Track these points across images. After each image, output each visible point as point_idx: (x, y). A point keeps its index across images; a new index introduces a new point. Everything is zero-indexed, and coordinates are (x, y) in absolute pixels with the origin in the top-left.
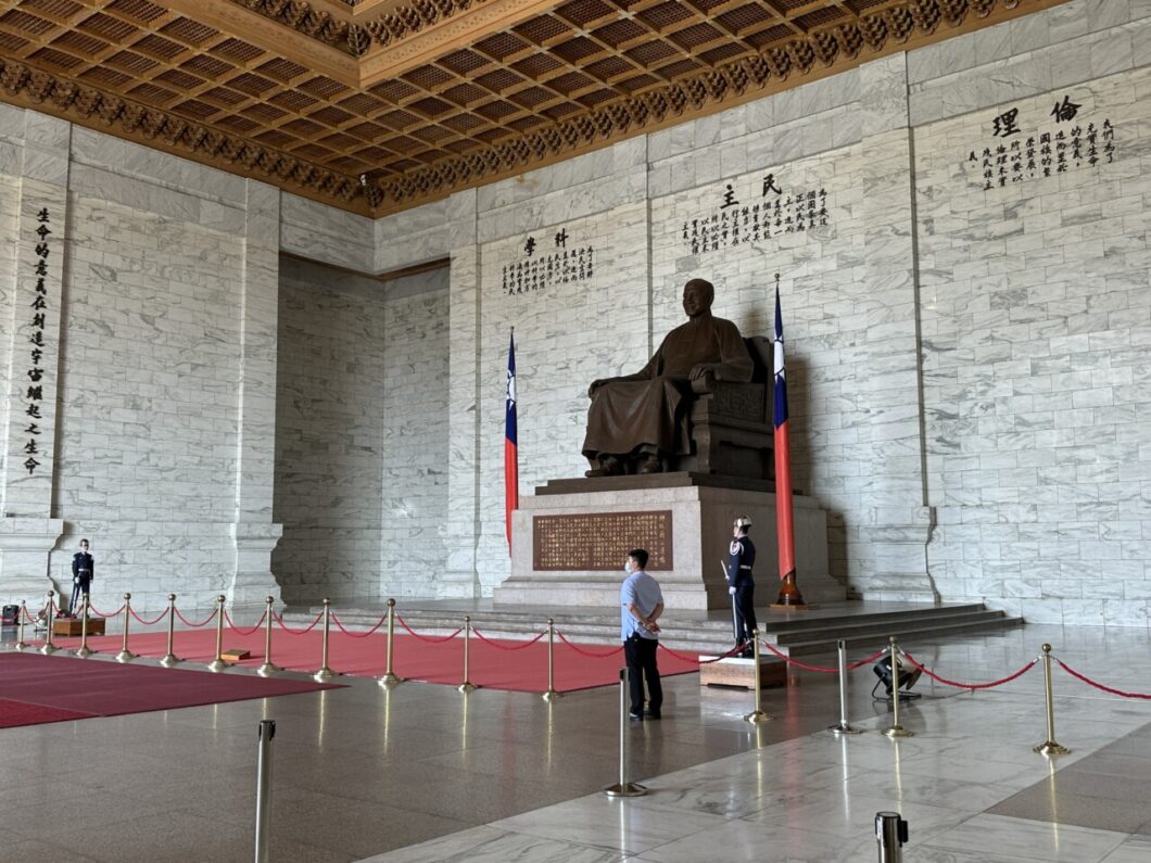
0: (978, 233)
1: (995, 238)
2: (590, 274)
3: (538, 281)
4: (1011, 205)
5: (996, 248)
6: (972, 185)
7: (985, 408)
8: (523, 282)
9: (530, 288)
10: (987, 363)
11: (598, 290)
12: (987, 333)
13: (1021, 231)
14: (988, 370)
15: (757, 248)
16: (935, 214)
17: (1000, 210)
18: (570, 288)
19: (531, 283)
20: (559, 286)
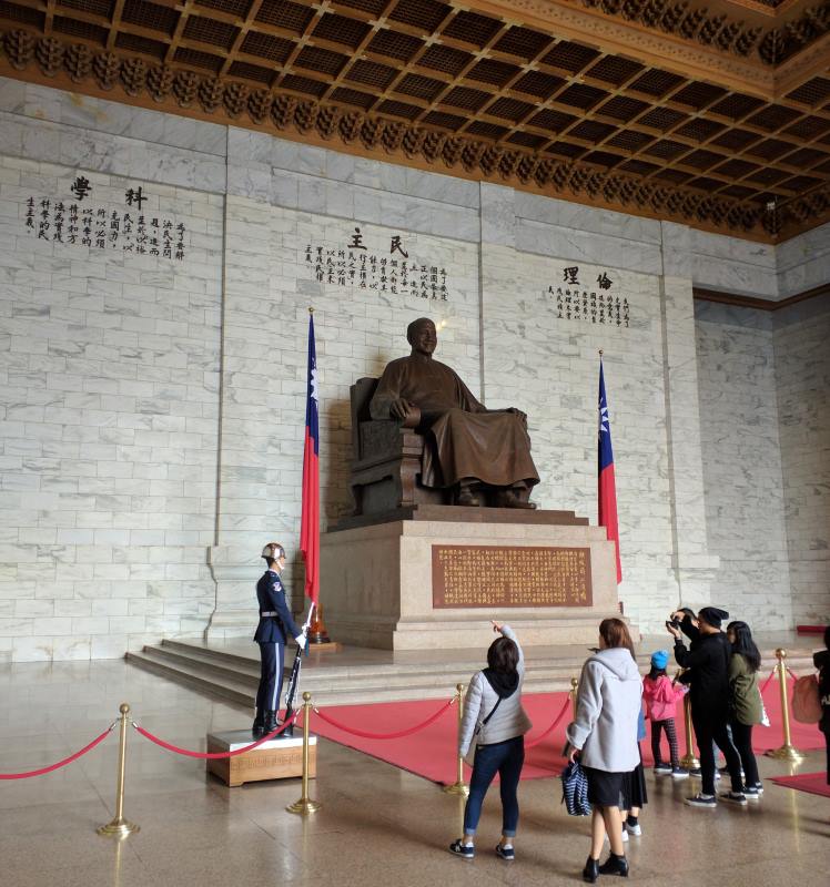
0: (554, 348)
1: (564, 355)
2: (180, 255)
3: (93, 236)
4: (573, 335)
5: (564, 362)
6: (550, 310)
7: (557, 479)
8: (64, 229)
9: (79, 240)
10: (557, 445)
11: (192, 278)
12: (558, 423)
13: (579, 355)
14: (558, 450)
15: (384, 299)
16: (527, 323)
17: (566, 336)
18: (147, 261)
19: (81, 235)
20: (128, 254)
